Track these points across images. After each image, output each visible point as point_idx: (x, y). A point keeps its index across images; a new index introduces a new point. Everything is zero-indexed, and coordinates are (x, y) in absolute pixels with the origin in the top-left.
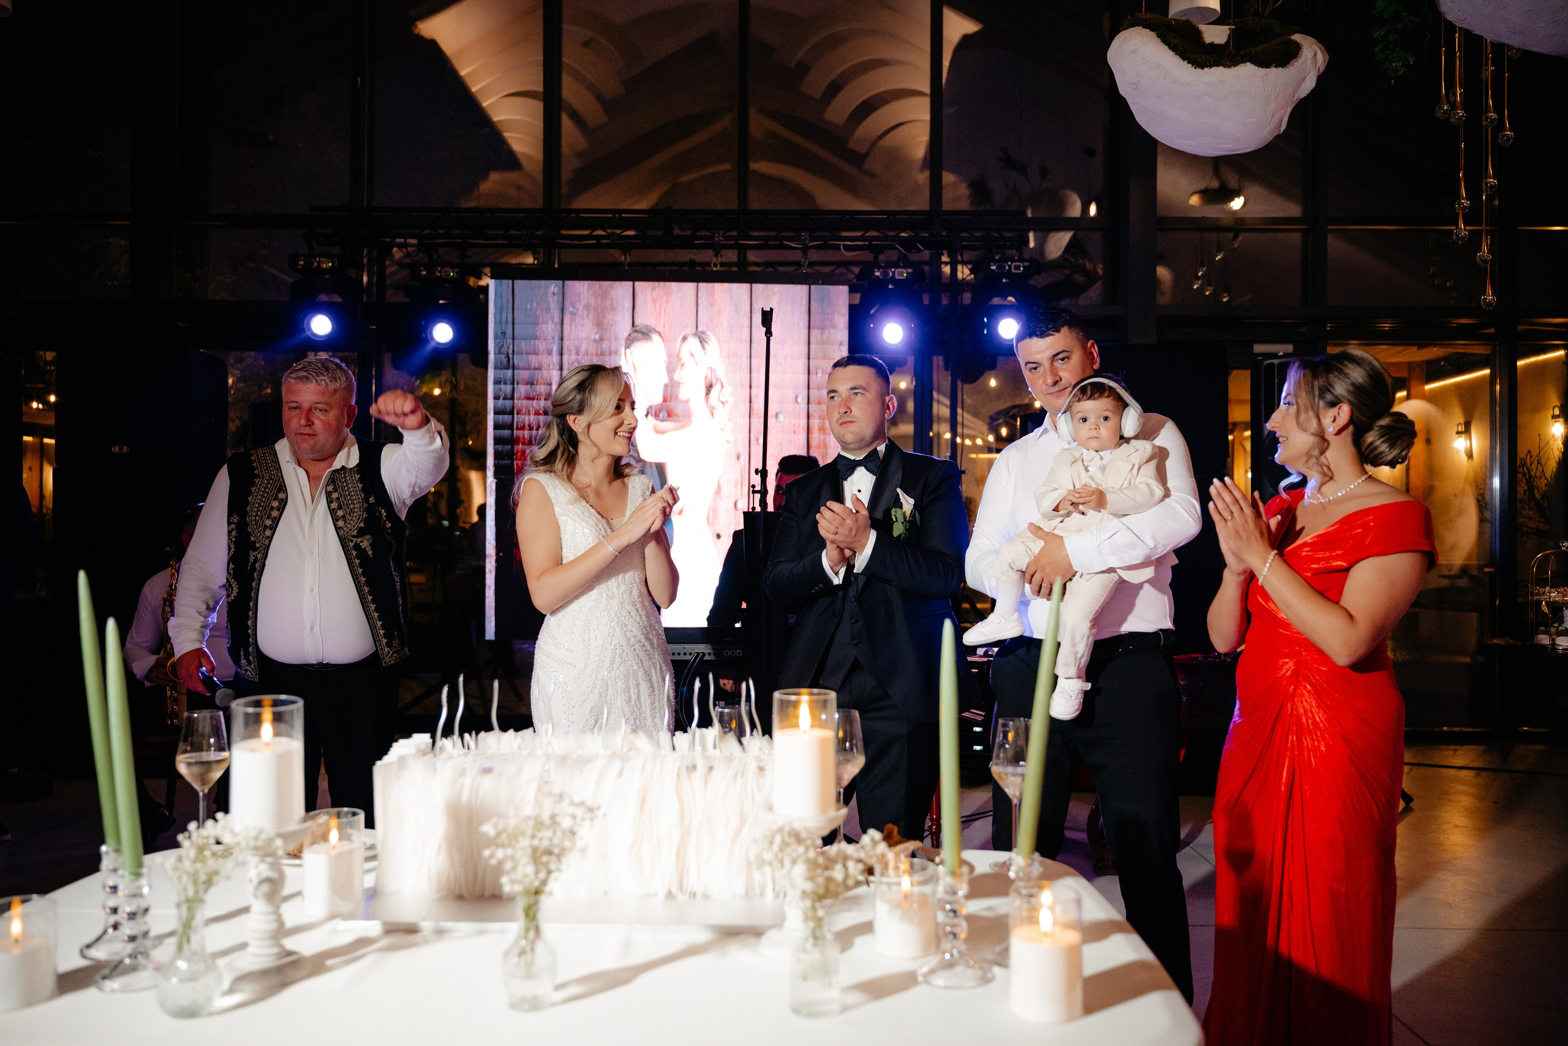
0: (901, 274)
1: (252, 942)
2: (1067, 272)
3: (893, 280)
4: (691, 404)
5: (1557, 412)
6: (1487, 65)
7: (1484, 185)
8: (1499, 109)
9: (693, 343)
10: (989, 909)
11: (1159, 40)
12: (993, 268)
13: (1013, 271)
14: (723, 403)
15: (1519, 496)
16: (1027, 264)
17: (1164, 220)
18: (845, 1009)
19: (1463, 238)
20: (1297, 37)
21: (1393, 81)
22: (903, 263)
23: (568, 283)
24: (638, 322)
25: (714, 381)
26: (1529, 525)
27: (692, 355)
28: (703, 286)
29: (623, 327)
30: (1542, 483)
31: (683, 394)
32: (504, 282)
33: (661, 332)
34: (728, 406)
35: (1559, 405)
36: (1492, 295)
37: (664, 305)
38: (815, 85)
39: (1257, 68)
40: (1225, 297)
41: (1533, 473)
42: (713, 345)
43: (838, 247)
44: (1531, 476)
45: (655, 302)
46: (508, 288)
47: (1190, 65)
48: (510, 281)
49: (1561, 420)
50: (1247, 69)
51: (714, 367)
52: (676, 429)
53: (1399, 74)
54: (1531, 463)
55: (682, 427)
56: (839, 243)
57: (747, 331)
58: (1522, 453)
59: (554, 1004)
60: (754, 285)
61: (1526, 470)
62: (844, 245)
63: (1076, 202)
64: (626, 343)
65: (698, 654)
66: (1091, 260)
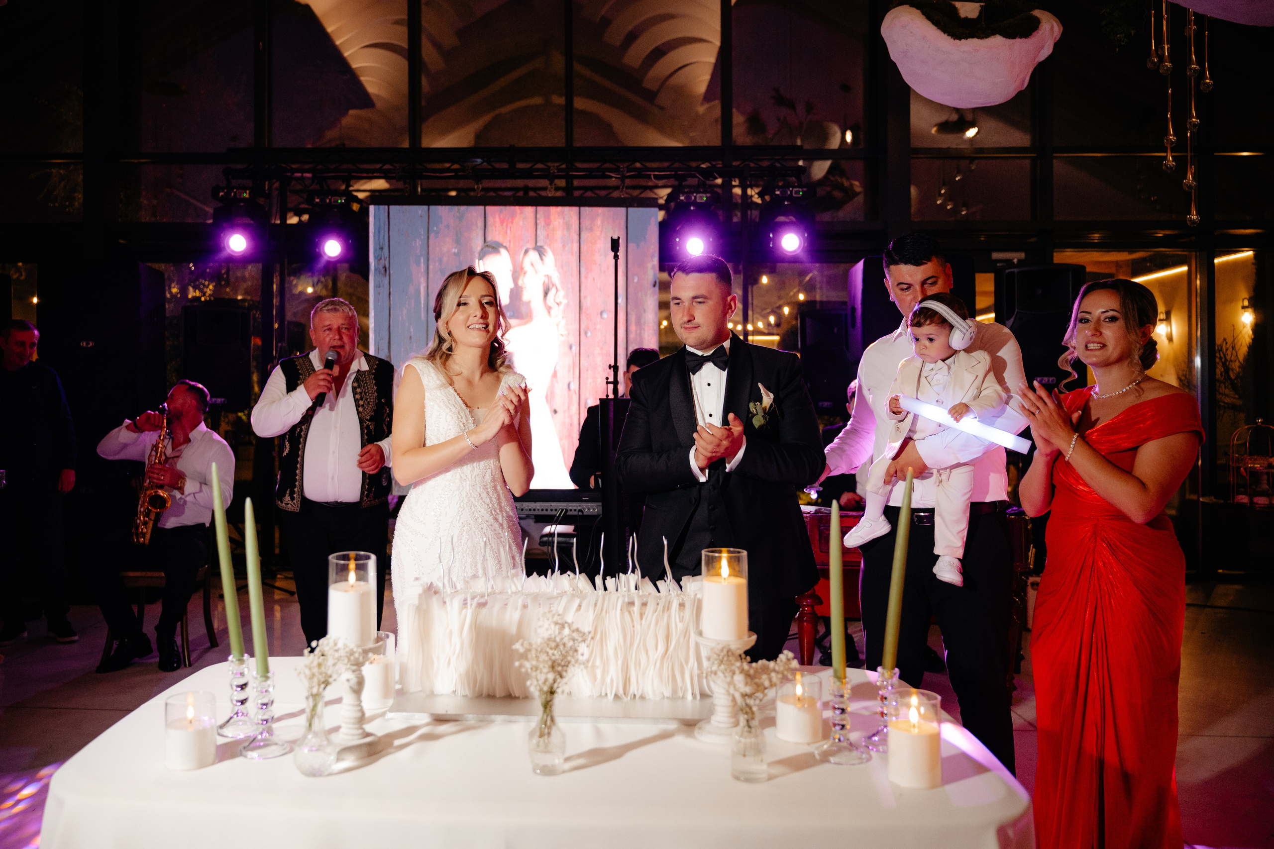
0: (701, 198)
1: (343, 725)
2: (829, 189)
3: (695, 203)
4: (532, 304)
5: (1246, 303)
6: (1190, 24)
7: (1188, 123)
8: (1200, 62)
9: (533, 255)
10: (866, 708)
11: (924, 17)
12: (778, 193)
13: (794, 195)
14: (558, 304)
15: (1217, 377)
16: (805, 189)
17: (917, 151)
18: (771, 778)
19: (1171, 168)
20: (1037, 13)
21: (1117, 49)
22: (702, 187)
23: (432, 207)
24: (489, 238)
25: (551, 286)
26: (1226, 401)
27: (532, 265)
28: (541, 209)
29: (477, 243)
30: (1236, 366)
31: (525, 297)
32: (382, 207)
33: (508, 246)
34: (562, 307)
35: (1248, 297)
36: (1196, 215)
37: (509, 225)
38: (615, 35)
39: (1004, 39)
40: (963, 211)
41: (1228, 357)
42: (550, 257)
43: (649, 177)
44: (1226, 360)
45: (502, 222)
46: (385, 212)
47: (950, 37)
48: (386, 207)
49: (1250, 310)
50: (997, 40)
51: (550, 275)
52: (520, 325)
53: (1122, 43)
54: (1227, 349)
55: (525, 323)
56: (649, 173)
57: (576, 245)
58: (1219, 341)
59: (564, 772)
60: (582, 209)
61: (1222, 355)
62: (654, 175)
63: (836, 133)
64: (479, 255)
65: (562, 510)
66: (848, 179)
